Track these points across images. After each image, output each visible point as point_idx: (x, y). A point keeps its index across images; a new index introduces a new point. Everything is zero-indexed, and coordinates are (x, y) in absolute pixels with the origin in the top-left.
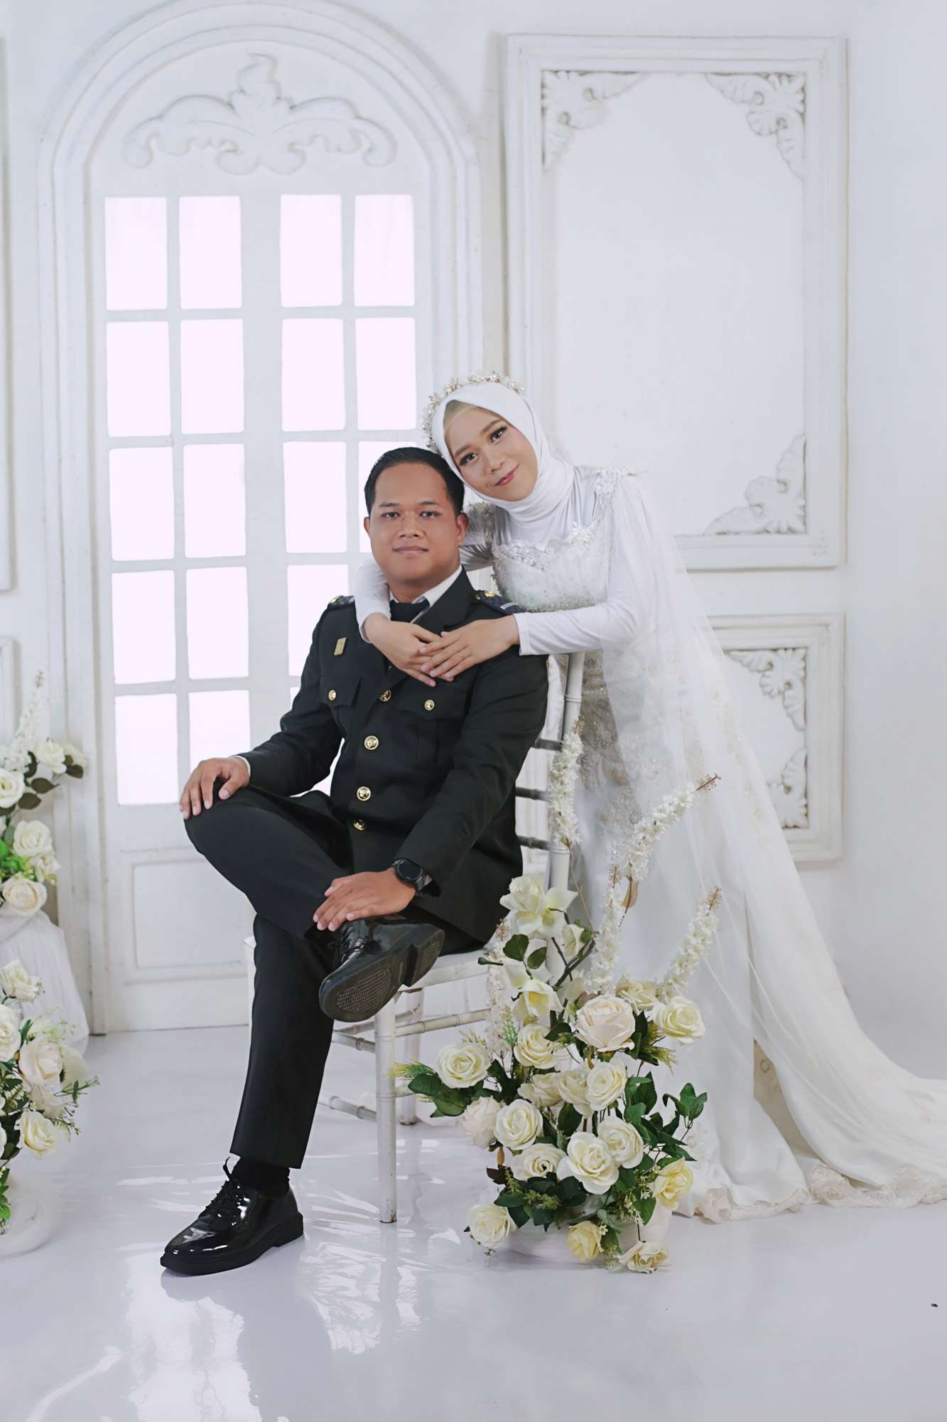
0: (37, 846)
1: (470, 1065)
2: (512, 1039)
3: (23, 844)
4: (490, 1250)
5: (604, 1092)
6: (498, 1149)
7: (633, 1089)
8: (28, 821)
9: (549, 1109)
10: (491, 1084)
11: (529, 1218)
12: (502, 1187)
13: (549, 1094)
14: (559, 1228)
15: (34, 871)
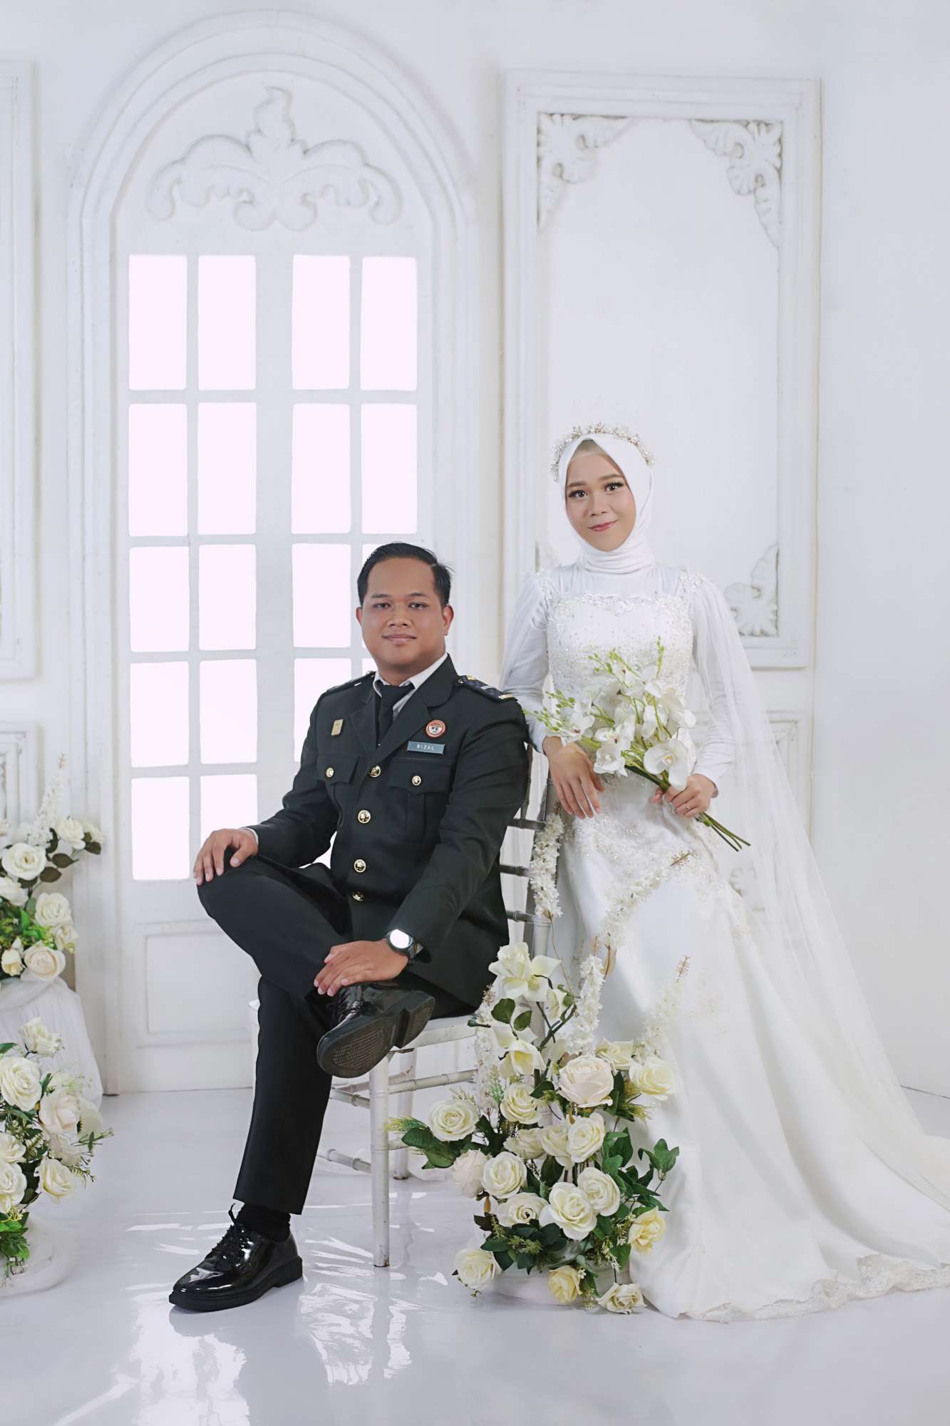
0: (57, 916)
1: (460, 1120)
2: (499, 1097)
3: (44, 914)
4: (477, 1292)
5: (583, 1145)
6: (484, 1199)
7: (611, 1143)
8: (49, 893)
9: (532, 1162)
10: (479, 1138)
11: (513, 1262)
12: (488, 1233)
13: (533, 1148)
14: (541, 1272)
15: (54, 940)
